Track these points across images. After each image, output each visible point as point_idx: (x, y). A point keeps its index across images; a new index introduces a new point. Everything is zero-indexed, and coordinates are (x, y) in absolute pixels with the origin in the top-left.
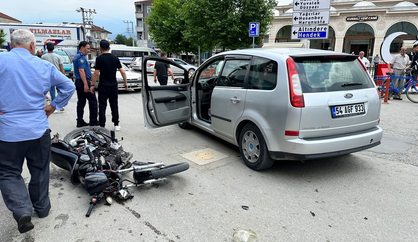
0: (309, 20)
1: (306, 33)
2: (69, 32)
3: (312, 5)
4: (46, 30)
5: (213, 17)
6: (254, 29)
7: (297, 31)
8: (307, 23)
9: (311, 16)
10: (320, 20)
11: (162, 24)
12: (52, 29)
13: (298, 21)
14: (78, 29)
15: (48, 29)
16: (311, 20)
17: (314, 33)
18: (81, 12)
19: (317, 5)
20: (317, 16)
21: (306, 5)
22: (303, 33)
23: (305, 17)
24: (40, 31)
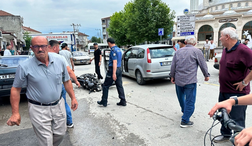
0: (185, 27)
1: (184, 33)
2: (66, 37)
3: (186, 19)
4: (55, 37)
5: (141, 26)
6: (161, 32)
7: (180, 32)
8: (184, 28)
9: (186, 25)
10: (190, 26)
11: (115, 31)
12: (58, 36)
13: (180, 27)
14: (71, 35)
15: (56, 36)
16: (186, 27)
17: (188, 33)
18: (73, 26)
19: (188, 19)
20: (189, 25)
21: (183, 20)
22: (183, 33)
23: (183, 25)
24: (52, 37)
